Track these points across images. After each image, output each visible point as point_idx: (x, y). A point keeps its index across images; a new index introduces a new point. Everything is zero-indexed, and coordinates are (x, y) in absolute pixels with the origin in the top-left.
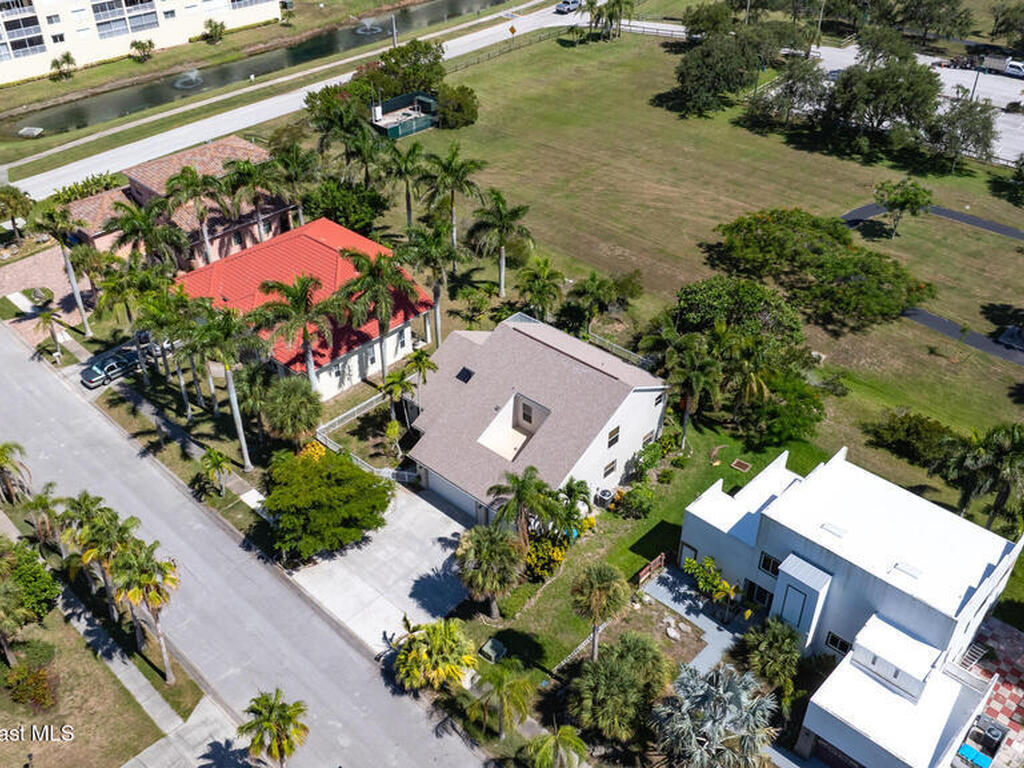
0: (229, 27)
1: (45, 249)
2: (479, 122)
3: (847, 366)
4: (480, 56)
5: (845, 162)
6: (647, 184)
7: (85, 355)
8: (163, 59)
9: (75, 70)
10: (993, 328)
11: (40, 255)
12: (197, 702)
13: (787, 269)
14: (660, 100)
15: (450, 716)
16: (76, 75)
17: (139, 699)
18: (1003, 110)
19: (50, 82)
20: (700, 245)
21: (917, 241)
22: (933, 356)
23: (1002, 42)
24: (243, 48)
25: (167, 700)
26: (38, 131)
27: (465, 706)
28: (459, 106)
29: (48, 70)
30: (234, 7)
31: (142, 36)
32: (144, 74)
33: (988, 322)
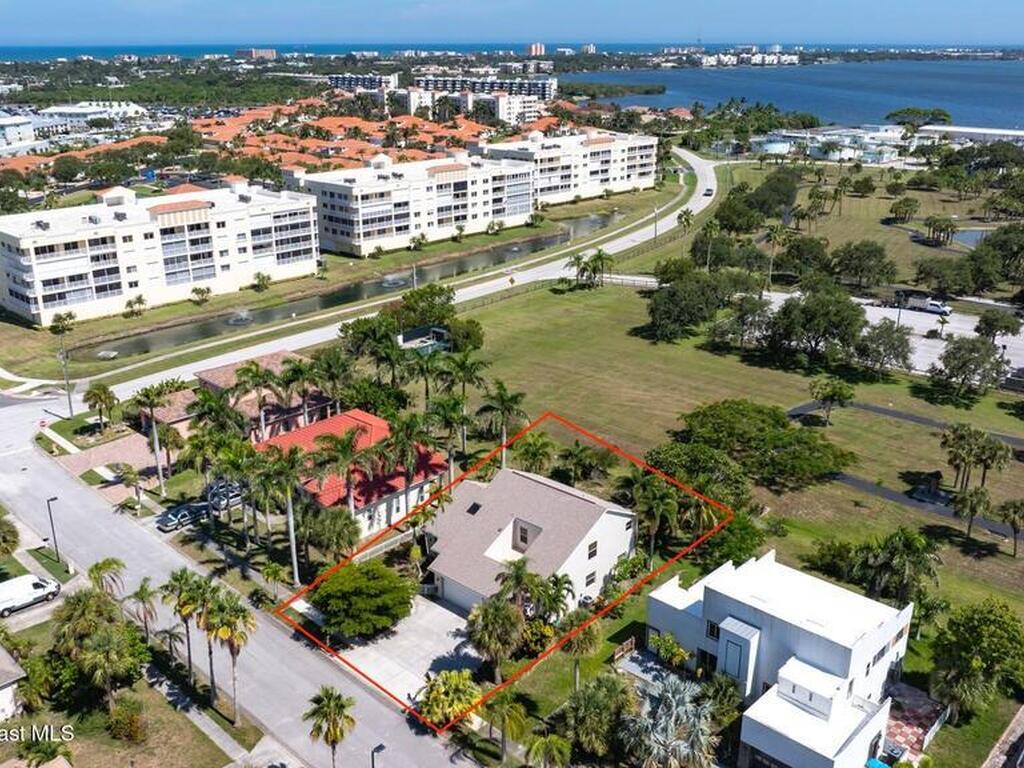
0: (274, 278)
1: (124, 436)
2: (483, 348)
3: (788, 517)
4: (486, 301)
5: (789, 375)
6: (624, 390)
7: (161, 510)
8: (219, 303)
9: (144, 310)
10: (908, 488)
11: (119, 441)
12: (259, 739)
13: (739, 448)
14: (636, 332)
15: (463, 748)
16: (145, 314)
17: (212, 738)
18: (924, 336)
19: (122, 319)
20: (668, 432)
21: (846, 428)
22: (857, 508)
23: (923, 288)
24: (285, 295)
25: (235, 738)
26: (114, 354)
27: (474, 741)
28: (468, 334)
29: (123, 309)
30: (279, 263)
31: (202, 284)
32: (203, 313)
33: (904, 484)
